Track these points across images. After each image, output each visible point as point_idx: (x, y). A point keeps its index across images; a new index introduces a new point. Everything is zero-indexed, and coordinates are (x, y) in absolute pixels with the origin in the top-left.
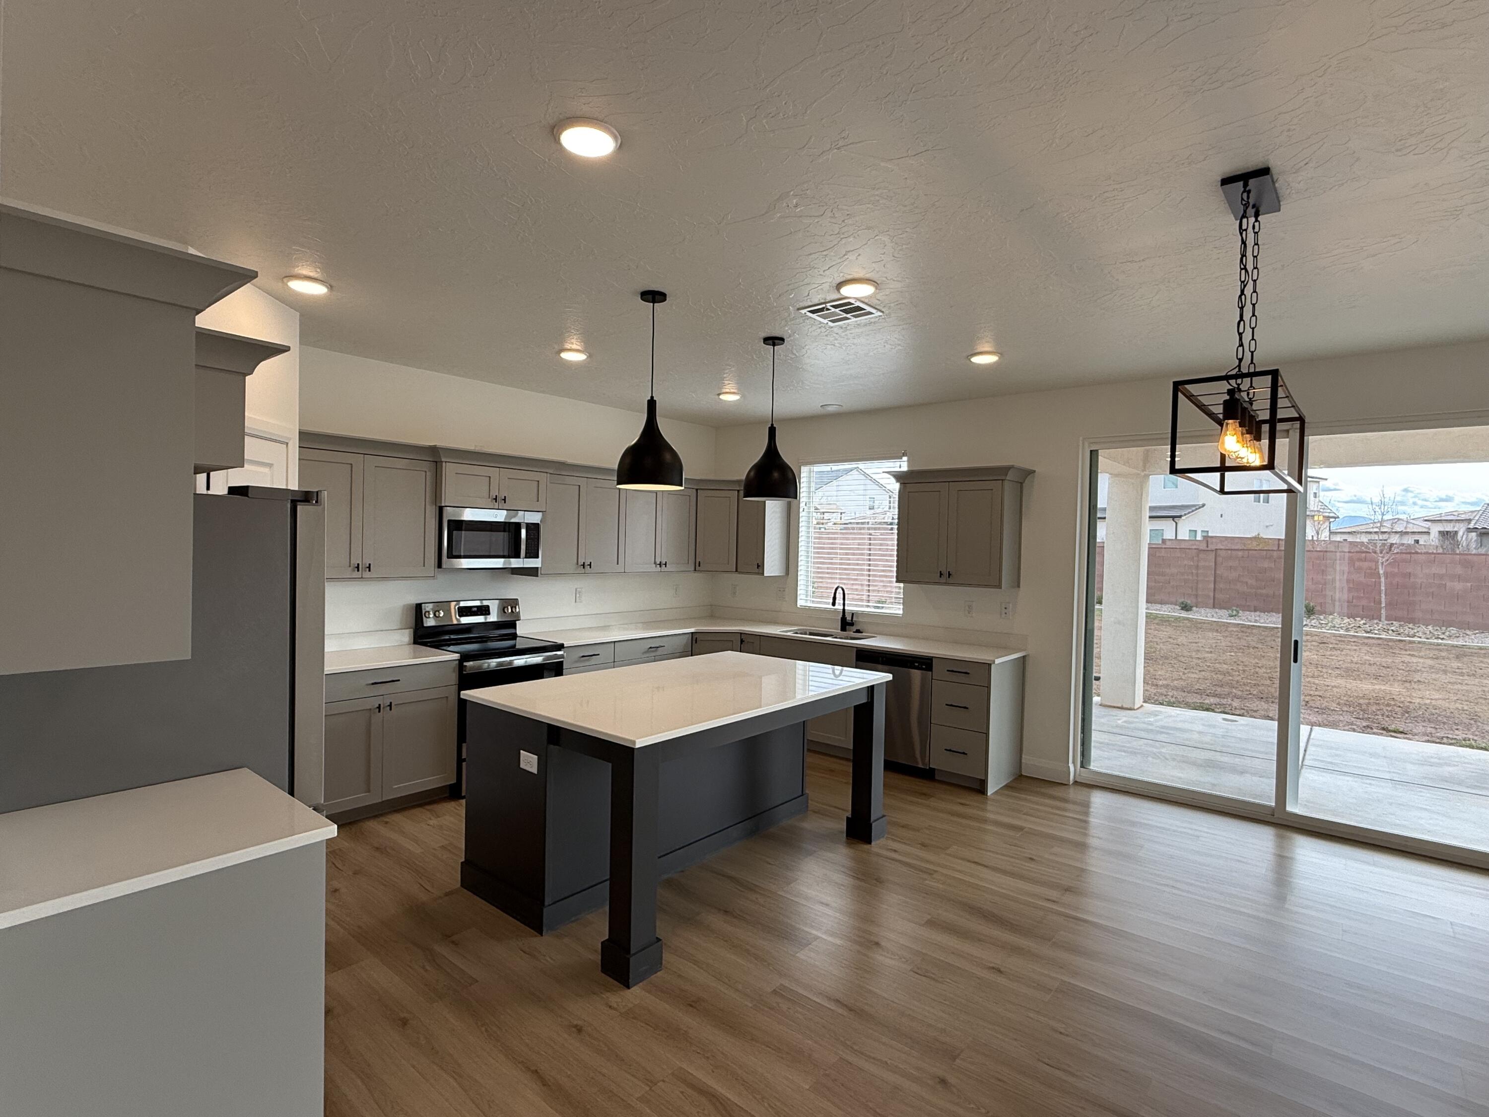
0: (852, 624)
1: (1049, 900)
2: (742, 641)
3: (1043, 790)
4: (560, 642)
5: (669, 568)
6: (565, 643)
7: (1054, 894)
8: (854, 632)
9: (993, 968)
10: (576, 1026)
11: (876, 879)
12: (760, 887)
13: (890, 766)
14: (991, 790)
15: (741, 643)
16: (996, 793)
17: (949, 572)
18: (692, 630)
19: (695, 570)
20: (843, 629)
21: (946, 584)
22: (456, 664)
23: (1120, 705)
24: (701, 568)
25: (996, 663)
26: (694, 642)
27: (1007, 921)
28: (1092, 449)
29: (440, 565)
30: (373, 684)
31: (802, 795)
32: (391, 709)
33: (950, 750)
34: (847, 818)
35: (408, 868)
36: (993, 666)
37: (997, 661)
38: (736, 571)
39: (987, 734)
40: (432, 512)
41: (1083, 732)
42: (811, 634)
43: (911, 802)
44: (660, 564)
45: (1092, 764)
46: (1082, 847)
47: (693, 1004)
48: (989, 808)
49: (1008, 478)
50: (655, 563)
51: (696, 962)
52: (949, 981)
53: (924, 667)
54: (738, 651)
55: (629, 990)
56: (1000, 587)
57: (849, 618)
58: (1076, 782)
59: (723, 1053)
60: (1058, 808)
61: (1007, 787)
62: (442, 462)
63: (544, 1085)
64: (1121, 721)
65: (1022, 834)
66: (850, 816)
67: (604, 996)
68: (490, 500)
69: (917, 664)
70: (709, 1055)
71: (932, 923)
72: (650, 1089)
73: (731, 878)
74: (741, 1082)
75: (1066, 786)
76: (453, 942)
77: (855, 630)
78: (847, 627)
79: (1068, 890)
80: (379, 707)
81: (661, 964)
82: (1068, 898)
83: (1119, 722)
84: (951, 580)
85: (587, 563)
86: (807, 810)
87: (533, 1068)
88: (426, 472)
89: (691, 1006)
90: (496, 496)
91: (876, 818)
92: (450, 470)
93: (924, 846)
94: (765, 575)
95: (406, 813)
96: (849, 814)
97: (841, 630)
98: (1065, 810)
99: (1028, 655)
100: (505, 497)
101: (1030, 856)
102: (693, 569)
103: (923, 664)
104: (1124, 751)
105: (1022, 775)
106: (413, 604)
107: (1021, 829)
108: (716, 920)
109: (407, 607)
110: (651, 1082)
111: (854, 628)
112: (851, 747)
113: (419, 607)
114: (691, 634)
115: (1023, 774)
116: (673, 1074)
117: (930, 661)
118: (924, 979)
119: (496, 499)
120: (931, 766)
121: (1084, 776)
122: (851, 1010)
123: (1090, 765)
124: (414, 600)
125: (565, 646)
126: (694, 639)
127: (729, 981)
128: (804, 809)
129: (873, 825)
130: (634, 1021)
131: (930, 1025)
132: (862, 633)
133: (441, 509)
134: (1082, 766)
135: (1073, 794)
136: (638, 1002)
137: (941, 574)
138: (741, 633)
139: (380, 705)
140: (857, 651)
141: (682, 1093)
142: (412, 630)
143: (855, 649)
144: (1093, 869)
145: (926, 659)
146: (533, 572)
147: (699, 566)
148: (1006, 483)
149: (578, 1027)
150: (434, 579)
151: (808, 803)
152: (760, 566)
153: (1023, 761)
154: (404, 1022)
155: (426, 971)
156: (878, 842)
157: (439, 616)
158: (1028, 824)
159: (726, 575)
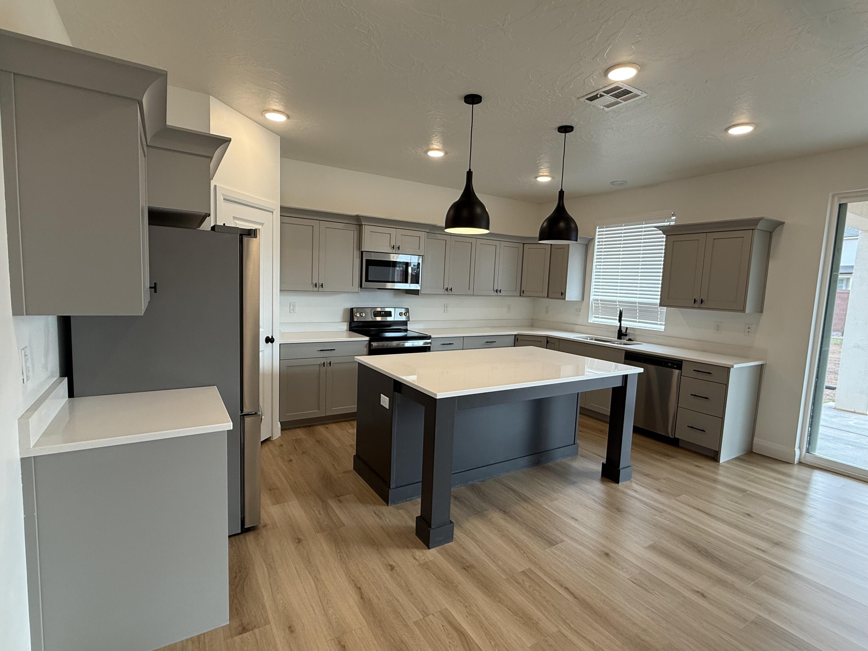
0: (626, 335)
1: (758, 549)
2: (548, 342)
3: (768, 465)
4: (429, 334)
5: (503, 293)
6: (432, 335)
7: (764, 545)
8: (627, 340)
9: (698, 592)
10: (391, 566)
11: (616, 509)
12: (532, 500)
13: (636, 430)
14: (724, 458)
15: (547, 343)
16: (728, 462)
17: (702, 299)
18: (515, 333)
19: (520, 296)
20: (619, 337)
21: (699, 308)
22: (367, 343)
23: (853, 411)
24: (524, 295)
25: (735, 367)
26: (516, 341)
27: (716, 558)
28: (841, 203)
29: (361, 286)
30: (321, 350)
31: (574, 444)
32: (330, 366)
33: (692, 427)
34: (603, 463)
35: (329, 454)
36: (731, 369)
37: (736, 366)
38: (548, 297)
39: (723, 419)
40: (357, 254)
41: (811, 425)
42: (596, 340)
43: (657, 459)
44: (497, 291)
45: (817, 451)
46: (799, 513)
47: (466, 568)
48: (720, 472)
49: (758, 227)
50: (493, 290)
51: (476, 541)
52: (657, 593)
53: (675, 366)
54: (544, 348)
55: (428, 550)
56: (743, 311)
57: (624, 331)
58: (800, 463)
59: (476, 605)
60: (780, 480)
61: (738, 459)
62: (362, 225)
63: (362, 598)
64: (853, 422)
65: (744, 495)
66: (605, 463)
67: (413, 550)
68: (390, 248)
69: (670, 364)
70: (467, 604)
71: (653, 548)
72: (424, 618)
73: (514, 491)
74: (484, 629)
75: (791, 465)
76: (339, 500)
77: (627, 339)
78: (622, 337)
79: (777, 544)
80: (324, 364)
81: (453, 537)
82: (777, 551)
83: (851, 423)
84: (703, 306)
85: (450, 288)
86: (577, 455)
87: (359, 586)
88: (354, 231)
89: (465, 569)
90: (394, 245)
91: (623, 467)
92: (367, 229)
93: (660, 491)
94: (566, 300)
95: (338, 424)
96: (604, 461)
97: (618, 339)
98: (789, 483)
99: (765, 364)
100: (399, 246)
101: (747, 512)
102: (519, 295)
103: (675, 364)
104: (851, 445)
105: (752, 451)
106: (349, 308)
107: (744, 491)
108: (497, 517)
109: (345, 310)
110: (426, 614)
111: (627, 338)
112: (609, 415)
113: (352, 309)
114: (514, 336)
115: (754, 451)
116: (441, 612)
117: (681, 363)
118: (638, 588)
119: (393, 247)
120: (675, 437)
121: (808, 459)
122: (575, 597)
123: (815, 451)
124: (350, 306)
125: (432, 337)
126: (516, 339)
127: (495, 558)
128: (575, 454)
129: (621, 471)
130: (426, 570)
131: (635, 624)
132: (633, 341)
133: (362, 252)
134: (808, 451)
135: (796, 471)
136: (433, 559)
137: (695, 301)
138: (547, 337)
139: (324, 363)
140: (626, 353)
141: (443, 626)
142: (348, 323)
143: (624, 351)
144: (804, 532)
145: (677, 361)
146: (415, 292)
147: (523, 293)
148: (756, 232)
149: (392, 567)
150: (358, 294)
151: (578, 449)
152: (563, 294)
153: (754, 442)
154: (299, 541)
155: (320, 514)
156: (625, 483)
157: (362, 316)
158: (752, 488)
159: (542, 299)
